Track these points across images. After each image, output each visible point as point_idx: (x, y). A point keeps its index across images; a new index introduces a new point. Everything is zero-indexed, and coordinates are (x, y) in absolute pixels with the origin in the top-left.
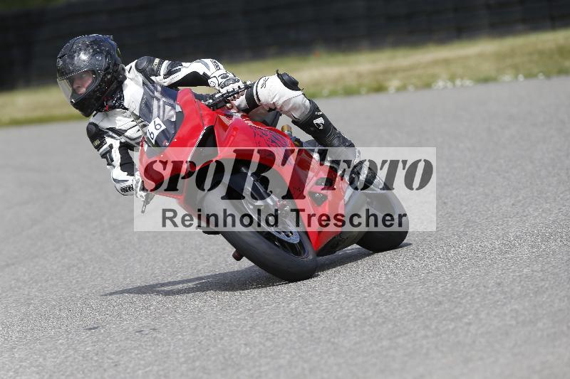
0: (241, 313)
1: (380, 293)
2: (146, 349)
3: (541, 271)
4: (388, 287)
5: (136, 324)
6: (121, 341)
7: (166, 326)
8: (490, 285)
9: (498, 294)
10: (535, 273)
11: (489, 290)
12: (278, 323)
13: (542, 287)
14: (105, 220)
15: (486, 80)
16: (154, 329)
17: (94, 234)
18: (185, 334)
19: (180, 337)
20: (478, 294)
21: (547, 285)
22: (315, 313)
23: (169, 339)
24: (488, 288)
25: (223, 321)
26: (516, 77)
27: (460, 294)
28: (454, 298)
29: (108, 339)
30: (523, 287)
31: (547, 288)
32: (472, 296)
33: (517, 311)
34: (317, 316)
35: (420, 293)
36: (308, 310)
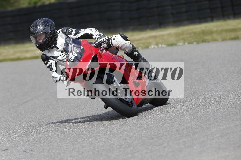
0: (68, 143)
1: (127, 134)
2: (28, 159)
3: (195, 125)
4: (131, 132)
5: (24, 148)
6: (17, 155)
7: (36, 149)
8: (174, 131)
9: (177, 135)
10: (193, 126)
11: (173, 133)
12: (84, 147)
13: (196, 132)
14: (10, 104)
15: (172, 45)
16: (31, 150)
17: (6, 110)
18: (44, 152)
19: (42, 153)
20: (169, 135)
21: (198, 131)
22: (100, 143)
23: (38, 154)
24: (173, 132)
25: (61, 147)
26: (184, 43)
27: (161, 135)
28: (159, 136)
29: (12, 154)
30: (187, 132)
31: (198, 132)
32: (166, 136)
33: (185, 142)
34: (101, 144)
35: (144, 134)
36: (97, 142)
